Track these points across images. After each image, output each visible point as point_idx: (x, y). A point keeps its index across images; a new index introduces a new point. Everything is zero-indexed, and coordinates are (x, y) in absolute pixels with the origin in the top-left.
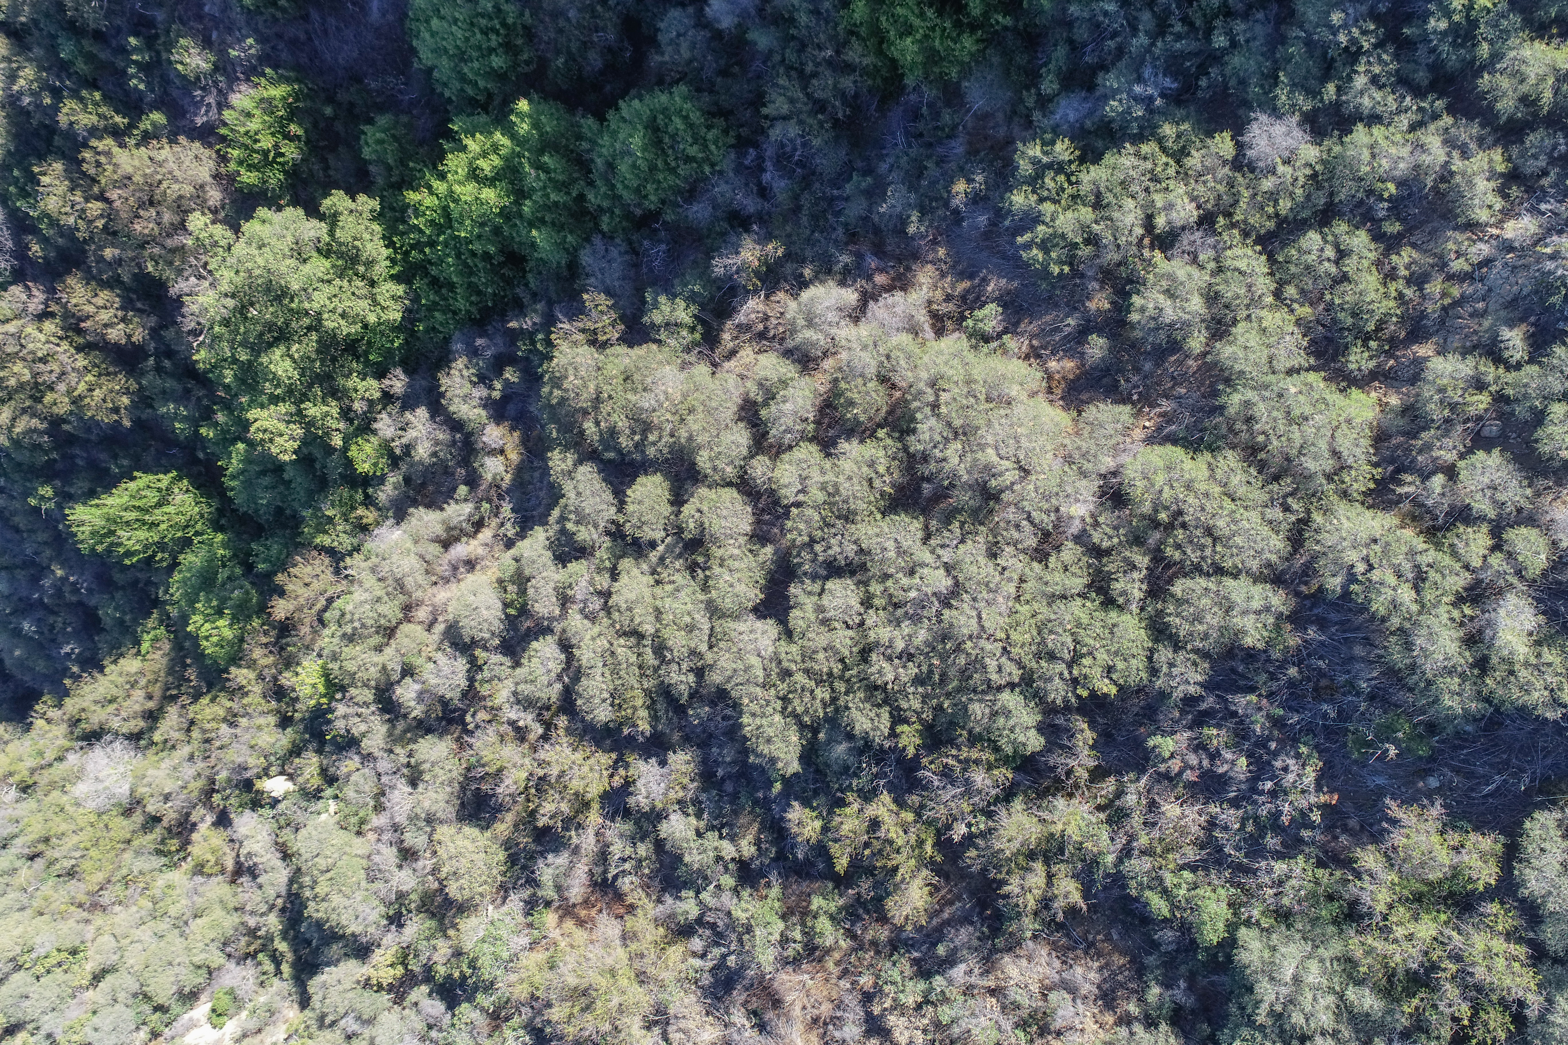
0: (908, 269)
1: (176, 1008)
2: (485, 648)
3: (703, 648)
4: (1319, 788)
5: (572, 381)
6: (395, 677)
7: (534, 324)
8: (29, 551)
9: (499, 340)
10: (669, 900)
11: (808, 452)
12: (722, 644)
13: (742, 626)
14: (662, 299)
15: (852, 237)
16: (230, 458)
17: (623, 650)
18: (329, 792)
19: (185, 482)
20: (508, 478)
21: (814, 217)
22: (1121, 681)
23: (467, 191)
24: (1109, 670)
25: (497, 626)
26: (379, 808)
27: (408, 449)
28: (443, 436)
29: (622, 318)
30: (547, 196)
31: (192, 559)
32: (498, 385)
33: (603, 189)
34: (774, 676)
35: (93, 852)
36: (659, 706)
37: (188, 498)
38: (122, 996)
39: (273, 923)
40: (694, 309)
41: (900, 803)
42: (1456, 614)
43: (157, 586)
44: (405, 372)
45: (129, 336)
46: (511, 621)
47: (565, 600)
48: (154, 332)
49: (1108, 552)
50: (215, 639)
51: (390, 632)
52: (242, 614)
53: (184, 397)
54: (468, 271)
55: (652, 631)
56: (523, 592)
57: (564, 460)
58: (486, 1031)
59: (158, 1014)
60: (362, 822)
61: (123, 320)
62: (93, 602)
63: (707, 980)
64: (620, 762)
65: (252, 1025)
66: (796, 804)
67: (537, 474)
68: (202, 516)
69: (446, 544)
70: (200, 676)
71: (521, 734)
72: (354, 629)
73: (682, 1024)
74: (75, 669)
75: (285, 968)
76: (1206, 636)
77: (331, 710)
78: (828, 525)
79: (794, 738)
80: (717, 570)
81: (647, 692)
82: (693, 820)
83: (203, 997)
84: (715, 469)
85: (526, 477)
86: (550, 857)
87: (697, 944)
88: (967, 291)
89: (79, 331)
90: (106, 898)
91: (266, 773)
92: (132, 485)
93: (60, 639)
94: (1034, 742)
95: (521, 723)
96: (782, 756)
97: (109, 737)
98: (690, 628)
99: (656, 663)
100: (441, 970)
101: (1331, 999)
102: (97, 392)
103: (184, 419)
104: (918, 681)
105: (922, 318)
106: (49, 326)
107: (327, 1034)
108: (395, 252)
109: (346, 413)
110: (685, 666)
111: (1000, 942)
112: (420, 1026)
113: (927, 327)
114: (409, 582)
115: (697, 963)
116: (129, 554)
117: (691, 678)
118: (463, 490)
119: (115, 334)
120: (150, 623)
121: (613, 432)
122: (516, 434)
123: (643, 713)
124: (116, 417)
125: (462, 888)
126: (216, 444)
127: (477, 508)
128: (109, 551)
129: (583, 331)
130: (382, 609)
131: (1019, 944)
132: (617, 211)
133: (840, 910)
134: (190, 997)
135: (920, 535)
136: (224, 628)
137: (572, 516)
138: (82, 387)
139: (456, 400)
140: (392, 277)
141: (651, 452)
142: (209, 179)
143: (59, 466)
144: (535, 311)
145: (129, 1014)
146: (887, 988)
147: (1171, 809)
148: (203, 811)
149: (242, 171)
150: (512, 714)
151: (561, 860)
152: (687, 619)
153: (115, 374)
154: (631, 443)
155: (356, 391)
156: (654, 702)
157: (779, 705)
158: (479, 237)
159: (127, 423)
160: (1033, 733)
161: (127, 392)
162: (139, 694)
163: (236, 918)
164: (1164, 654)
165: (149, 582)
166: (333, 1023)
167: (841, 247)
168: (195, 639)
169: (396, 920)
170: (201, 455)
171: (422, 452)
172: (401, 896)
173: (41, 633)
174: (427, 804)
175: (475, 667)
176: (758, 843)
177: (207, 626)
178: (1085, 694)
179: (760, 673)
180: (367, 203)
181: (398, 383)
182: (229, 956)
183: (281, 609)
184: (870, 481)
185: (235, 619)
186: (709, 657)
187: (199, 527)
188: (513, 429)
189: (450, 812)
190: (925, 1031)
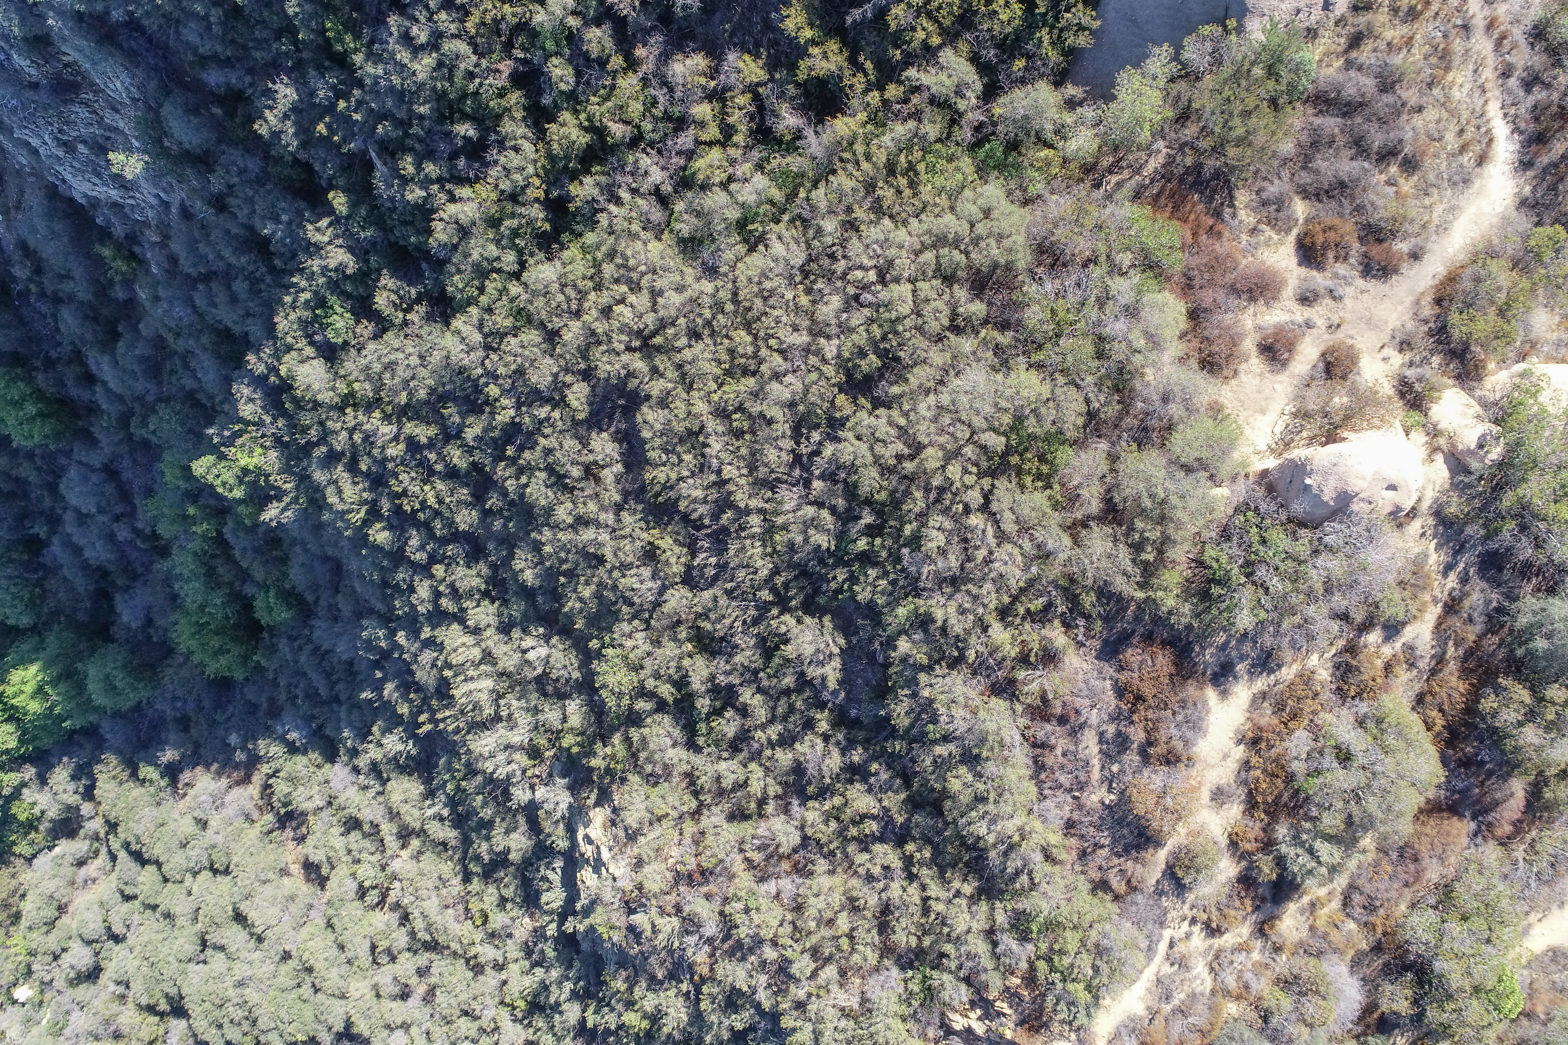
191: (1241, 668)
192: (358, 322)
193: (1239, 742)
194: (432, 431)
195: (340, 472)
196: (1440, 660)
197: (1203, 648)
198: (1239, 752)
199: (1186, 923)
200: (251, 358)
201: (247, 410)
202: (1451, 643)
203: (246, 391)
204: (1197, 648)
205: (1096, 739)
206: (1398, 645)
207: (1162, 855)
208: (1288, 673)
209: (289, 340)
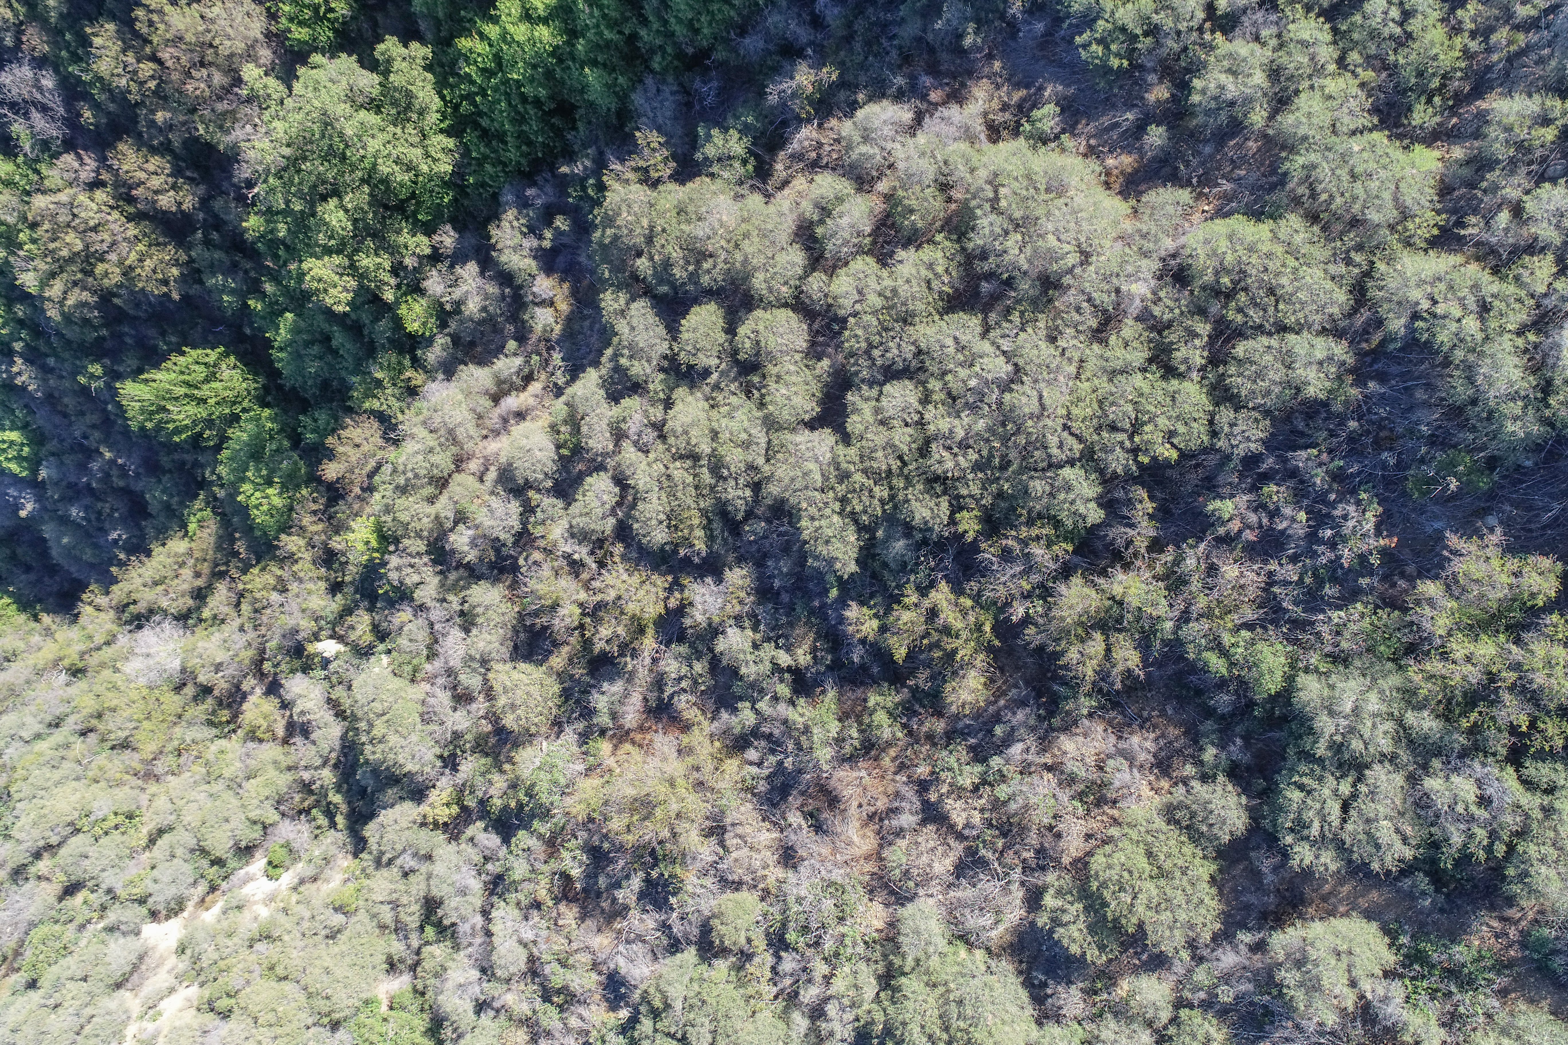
0: (963, 85)
1: (232, 864)
2: (539, 491)
3: (761, 461)
4: (1378, 533)
5: (625, 217)
6: (448, 525)
7: (585, 168)
8: (77, 434)
9: (549, 189)
10: (725, 715)
11: (864, 265)
12: (779, 456)
13: (799, 438)
14: (715, 132)
15: (906, 59)
16: (278, 328)
17: (680, 472)
18: (381, 647)
19: (232, 358)
20: (558, 329)
21: (868, 44)
22: (1182, 446)
23: (521, 32)
24: (1171, 435)
25: (550, 467)
26: (432, 656)
27: (458, 304)
28: (492, 289)
29: (674, 157)
30: (600, 34)
31: (240, 435)
32: (548, 234)
33: (655, 26)
34: (833, 480)
35: (146, 724)
36: (715, 525)
37: (236, 374)
38: (179, 852)
39: (328, 776)
40: (746, 141)
41: (958, 590)
42: (1520, 342)
43: (203, 466)
44: (454, 228)
45: (180, 204)
46: (564, 462)
47: (619, 435)
48: (205, 203)
49: (1169, 325)
50: (265, 508)
51: (442, 483)
52: (290, 483)
53: (232, 269)
54: (520, 119)
55: (708, 450)
56: (576, 429)
57: (616, 300)
58: (542, 857)
59: (216, 867)
60: (415, 670)
61: (174, 187)
62: (139, 486)
63: (762, 787)
64: (676, 585)
65: (310, 871)
66: (853, 604)
67: (587, 323)
68: (249, 393)
69: (496, 399)
70: (249, 548)
71: (575, 567)
72: (407, 480)
73: (739, 830)
74: (122, 556)
75: (340, 820)
76: (1268, 393)
77: (384, 564)
78: (886, 330)
79: (852, 538)
80: (773, 386)
81: (704, 512)
82: (749, 633)
83: (258, 854)
84: (770, 290)
85: (576, 327)
86: (606, 686)
87: (752, 754)
88: (1024, 100)
89: (131, 200)
90: (160, 768)
91: (316, 637)
92: (181, 360)
93: (107, 525)
94: (1095, 514)
95: (576, 557)
96: (840, 556)
97: (157, 618)
98: (746, 445)
99: (713, 481)
100: (497, 802)
101: (1389, 726)
102: (148, 262)
103: (232, 292)
104: (977, 467)
105: (979, 127)
106: (100, 195)
107: (384, 872)
108: (446, 105)
109: (397, 269)
110: (741, 481)
111: (1056, 721)
112: (477, 858)
113: (983, 137)
114: (461, 433)
115: (754, 770)
116: (177, 431)
117: (748, 493)
118: (512, 345)
119: (166, 201)
120: (198, 504)
121: (667, 264)
122: (566, 286)
123: (699, 533)
124: (165, 289)
125: (519, 718)
126: (263, 318)
127: (527, 362)
128: (159, 428)
129: (636, 169)
130: (435, 459)
131: (1075, 723)
132: (669, 50)
133: (897, 705)
134: (246, 851)
135: (979, 329)
136: (275, 497)
137: (626, 352)
138: (133, 256)
139: (506, 251)
140: (442, 131)
141: (705, 280)
142: (260, 37)
143: (109, 344)
144: (587, 156)
145: (188, 868)
146: (943, 775)
147: (1230, 571)
148: (253, 682)
149: (293, 28)
150: (567, 547)
151: (616, 688)
152: (744, 436)
153: (165, 245)
154: (685, 275)
155: (406, 247)
156: (710, 521)
157: (837, 506)
158: (532, 80)
159: (176, 296)
160: (1092, 505)
161: (177, 263)
162: (187, 573)
163: (289, 777)
164: (1226, 415)
165: (196, 464)
166: (390, 862)
167: (896, 68)
168: (244, 510)
169: (450, 762)
170: (248, 331)
171: (473, 307)
172: (457, 736)
173: (89, 521)
174: (481, 645)
175: (528, 509)
176: (814, 650)
177: (258, 494)
178: (1146, 460)
179: (818, 477)
180: (420, 51)
181: (448, 238)
182: (283, 815)
183: (331, 471)
184: (928, 282)
185: (284, 488)
186: (766, 469)
187: (246, 404)
188: (562, 280)
189: (505, 652)
190: (982, 811)
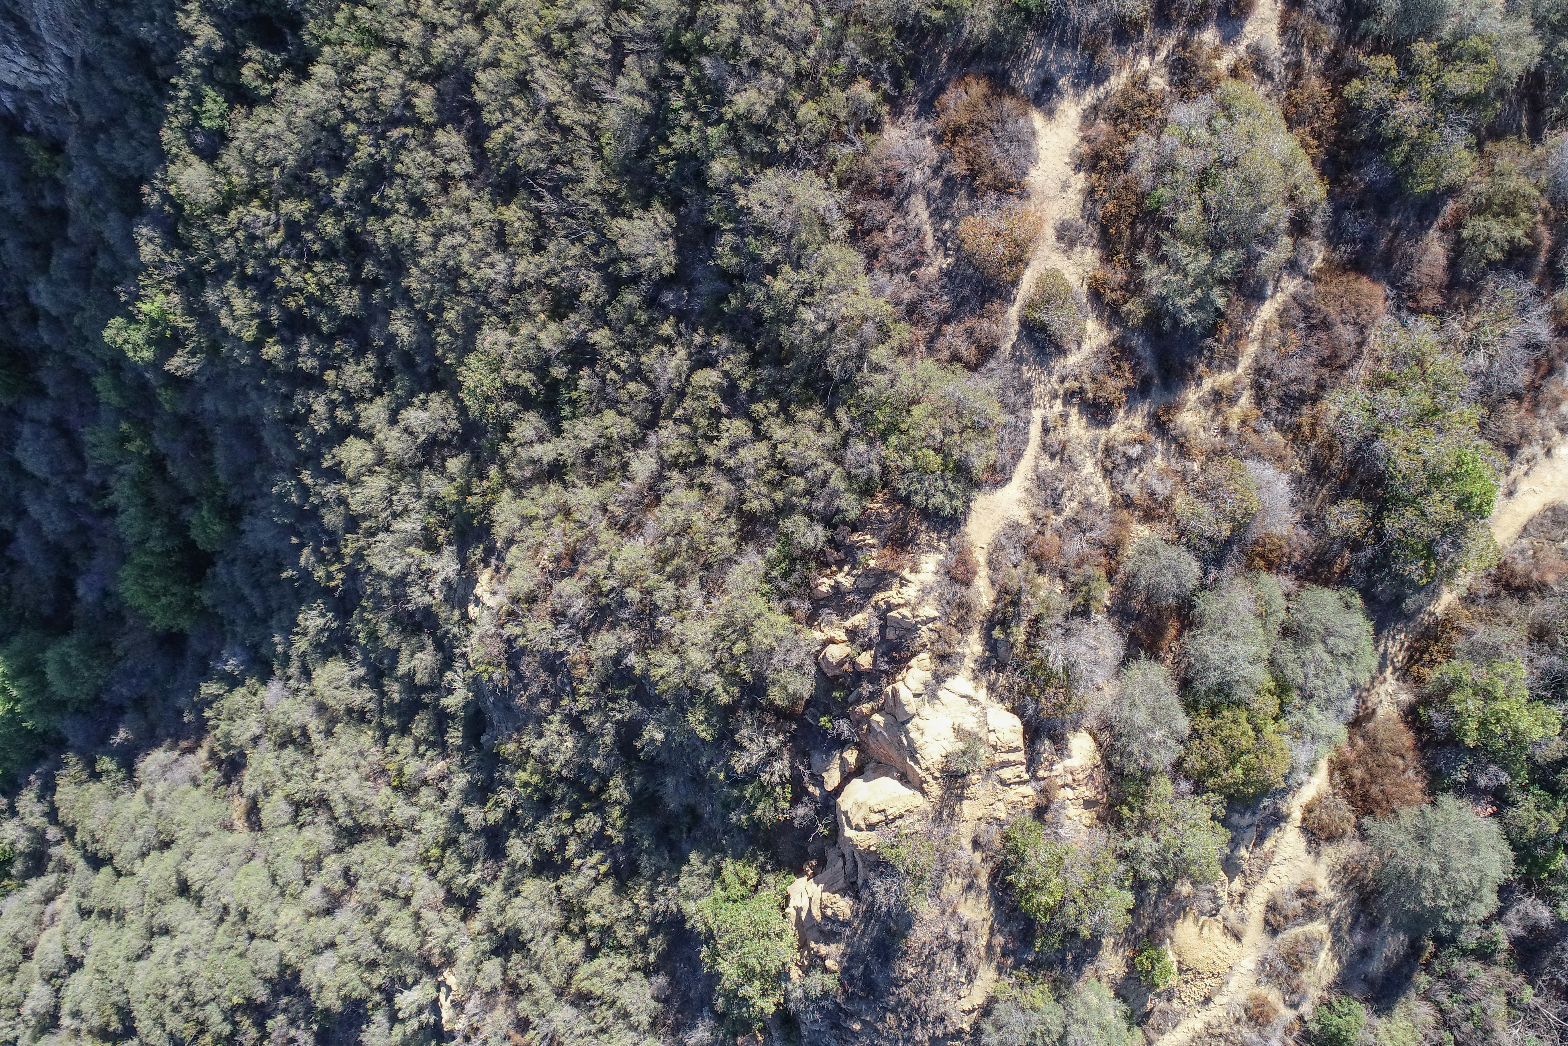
14: (99, 758)
22: (242, 997)
24: (236, 991)
28: (27, 835)
29: (86, 767)
40: (116, 761)
69: (44, 906)
81: (111, 1007)
110: (119, 990)
118: (51, 865)
121: (86, 841)
123: (114, 1018)
129: (69, 775)
141: (101, 853)
154: (93, 849)
156: (115, 1012)
171: (23, 846)
178: (235, 1002)
179: (141, 996)
184: (168, 879)
191: (1063, 82)
192: (231, 108)
193: (1077, 168)
194: (305, 206)
195: (231, 287)
196: (1296, 68)
197: (1021, 73)
198: (1080, 181)
199: (1059, 402)
200: (146, 189)
201: (148, 252)
202: (1305, 52)
203: (144, 231)
204: (1014, 74)
205: (924, 204)
206: (1242, 48)
207: (1013, 312)
208: (1118, 82)
209: (174, 150)
